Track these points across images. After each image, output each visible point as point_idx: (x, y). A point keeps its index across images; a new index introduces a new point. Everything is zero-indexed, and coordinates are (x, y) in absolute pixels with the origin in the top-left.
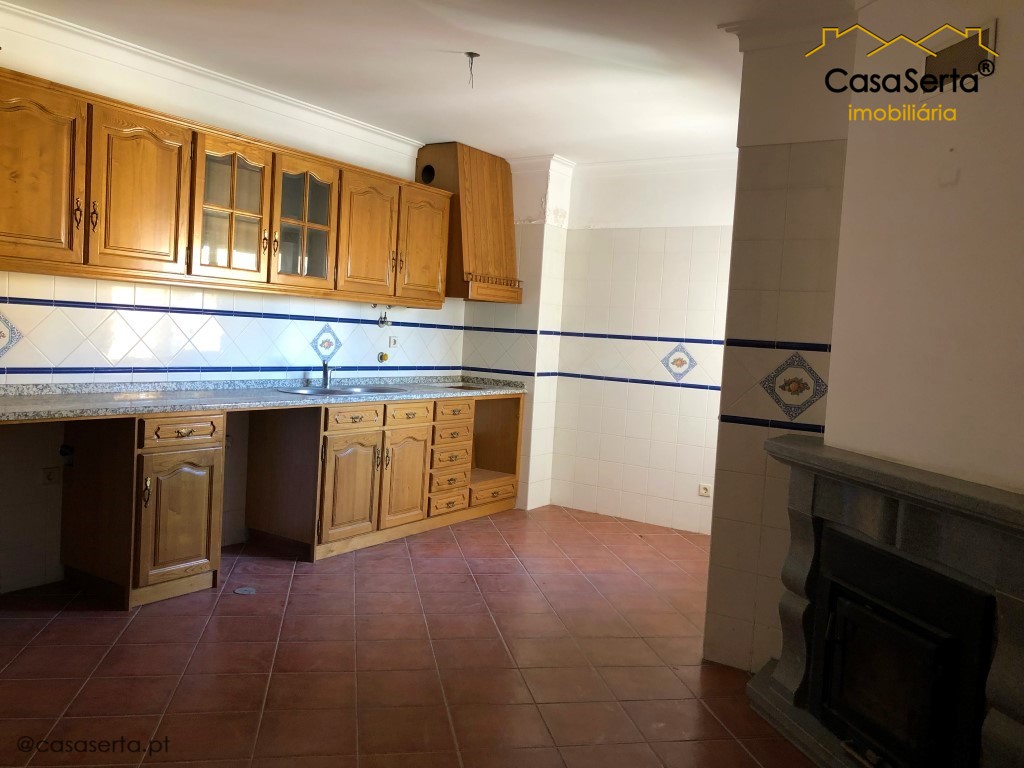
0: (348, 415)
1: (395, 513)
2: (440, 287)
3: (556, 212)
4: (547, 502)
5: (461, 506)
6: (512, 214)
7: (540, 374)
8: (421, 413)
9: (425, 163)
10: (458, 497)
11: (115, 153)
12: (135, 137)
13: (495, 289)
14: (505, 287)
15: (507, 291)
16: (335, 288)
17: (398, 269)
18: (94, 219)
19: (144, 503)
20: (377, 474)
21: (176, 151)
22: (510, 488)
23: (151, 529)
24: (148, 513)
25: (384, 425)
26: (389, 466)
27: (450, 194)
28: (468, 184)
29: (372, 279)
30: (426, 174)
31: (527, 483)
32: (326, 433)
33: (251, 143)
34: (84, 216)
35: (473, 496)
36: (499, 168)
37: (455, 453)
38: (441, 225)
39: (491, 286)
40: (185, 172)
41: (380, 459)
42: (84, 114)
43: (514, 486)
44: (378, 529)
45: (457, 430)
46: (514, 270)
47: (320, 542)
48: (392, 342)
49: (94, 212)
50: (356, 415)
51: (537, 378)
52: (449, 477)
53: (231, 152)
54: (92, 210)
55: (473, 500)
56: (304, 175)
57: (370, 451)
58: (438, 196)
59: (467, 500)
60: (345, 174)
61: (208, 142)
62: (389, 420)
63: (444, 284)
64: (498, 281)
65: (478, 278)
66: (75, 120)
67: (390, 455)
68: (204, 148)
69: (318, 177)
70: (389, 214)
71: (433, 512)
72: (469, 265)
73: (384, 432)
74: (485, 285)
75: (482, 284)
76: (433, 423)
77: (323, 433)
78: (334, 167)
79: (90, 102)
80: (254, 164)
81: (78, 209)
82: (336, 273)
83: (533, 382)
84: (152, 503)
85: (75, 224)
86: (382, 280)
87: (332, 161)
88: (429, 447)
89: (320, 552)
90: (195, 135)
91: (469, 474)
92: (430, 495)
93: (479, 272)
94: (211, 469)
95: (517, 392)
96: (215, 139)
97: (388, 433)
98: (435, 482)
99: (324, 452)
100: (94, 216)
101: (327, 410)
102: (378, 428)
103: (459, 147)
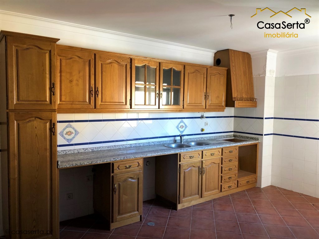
0: (188, 156)
1: (208, 191)
2: (223, 104)
3: (270, 71)
4: (270, 184)
5: (234, 187)
6: (252, 73)
7: (265, 135)
8: (216, 153)
9: (217, 58)
10: (233, 184)
11: (104, 70)
12: (111, 63)
13: (246, 103)
14: (250, 102)
15: (251, 103)
16: (183, 108)
17: (207, 99)
18: (97, 93)
19: (114, 193)
20: (200, 177)
21: (125, 66)
22: (254, 179)
23: (117, 202)
24: (116, 196)
25: (202, 158)
26: (205, 174)
27: (227, 68)
28: (233, 64)
29: (197, 103)
30: (218, 62)
31: (261, 177)
32: (180, 163)
33: (152, 60)
34: (94, 92)
35: (239, 183)
36: (246, 57)
37: (231, 167)
38: (223, 80)
39: (243, 102)
40: (128, 73)
41: (201, 171)
42: (93, 57)
43: (256, 179)
44: (201, 197)
45: (231, 159)
46: (253, 94)
47: (179, 203)
48: (206, 125)
49: (98, 91)
50: (191, 155)
51: (264, 136)
52: (229, 177)
53: (144, 64)
54: (97, 90)
55: (239, 185)
56: (171, 69)
57: (197, 169)
58: (222, 70)
59: (236, 185)
60: (186, 66)
61: (136, 61)
62: (204, 157)
63: (225, 102)
64: (247, 100)
65: (239, 99)
66: (90, 60)
67: (205, 170)
68: (134, 64)
69: (176, 69)
70: (203, 79)
71: (223, 190)
72: (235, 95)
73: (202, 161)
74: (241, 102)
75: (240, 102)
76: (222, 156)
77: (179, 163)
78: (182, 65)
79: (95, 53)
80: (153, 67)
81: (92, 90)
82: (183, 103)
83: (263, 138)
84: (117, 193)
85: (91, 95)
86: (201, 103)
87: (181, 62)
88: (220, 165)
89: (179, 207)
90: (131, 59)
91: (237, 175)
92: (221, 184)
93: (239, 97)
94: (138, 179)
95: (256, 142)
96: (139, 60)
97: (204, 162)
98: (223, 179)
99: (180, 170)
100: (97, 92)
101: (180, 154)
102: (200, 160)
103: (230, 50)
